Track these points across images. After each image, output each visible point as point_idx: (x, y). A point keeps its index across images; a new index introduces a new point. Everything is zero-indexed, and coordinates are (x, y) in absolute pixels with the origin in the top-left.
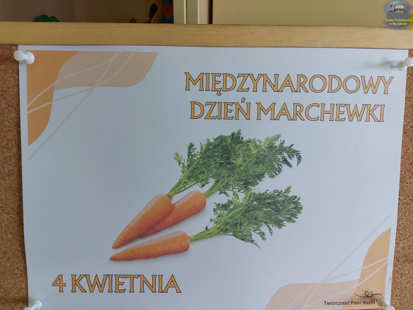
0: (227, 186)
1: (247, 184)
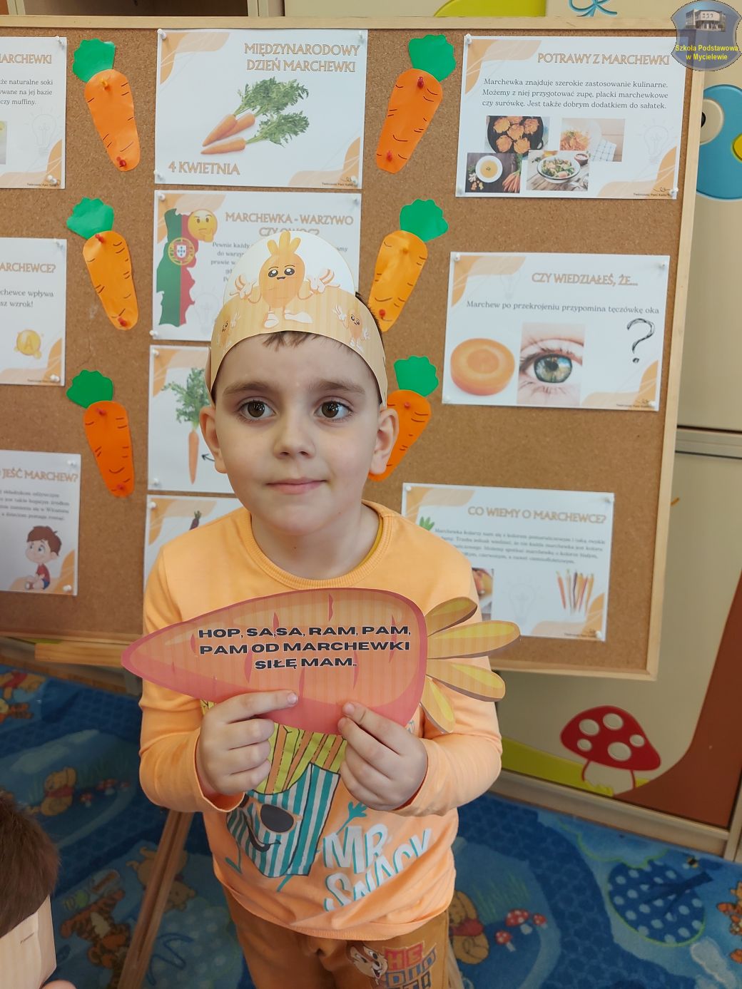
0: (267, 110)
1: (278, 109)
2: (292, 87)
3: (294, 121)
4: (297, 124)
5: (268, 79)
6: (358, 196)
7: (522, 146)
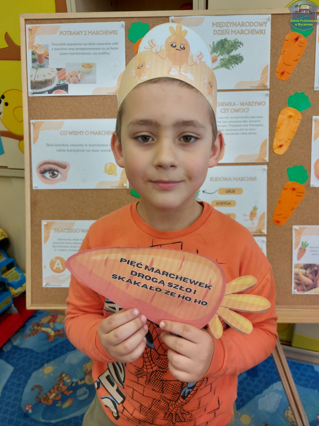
0: (223, 53)
1: (229, 53)
2: (235, 42)
3: (236, 58)
4: (238, 59)
5: (223, 38)
6: (268, 92)
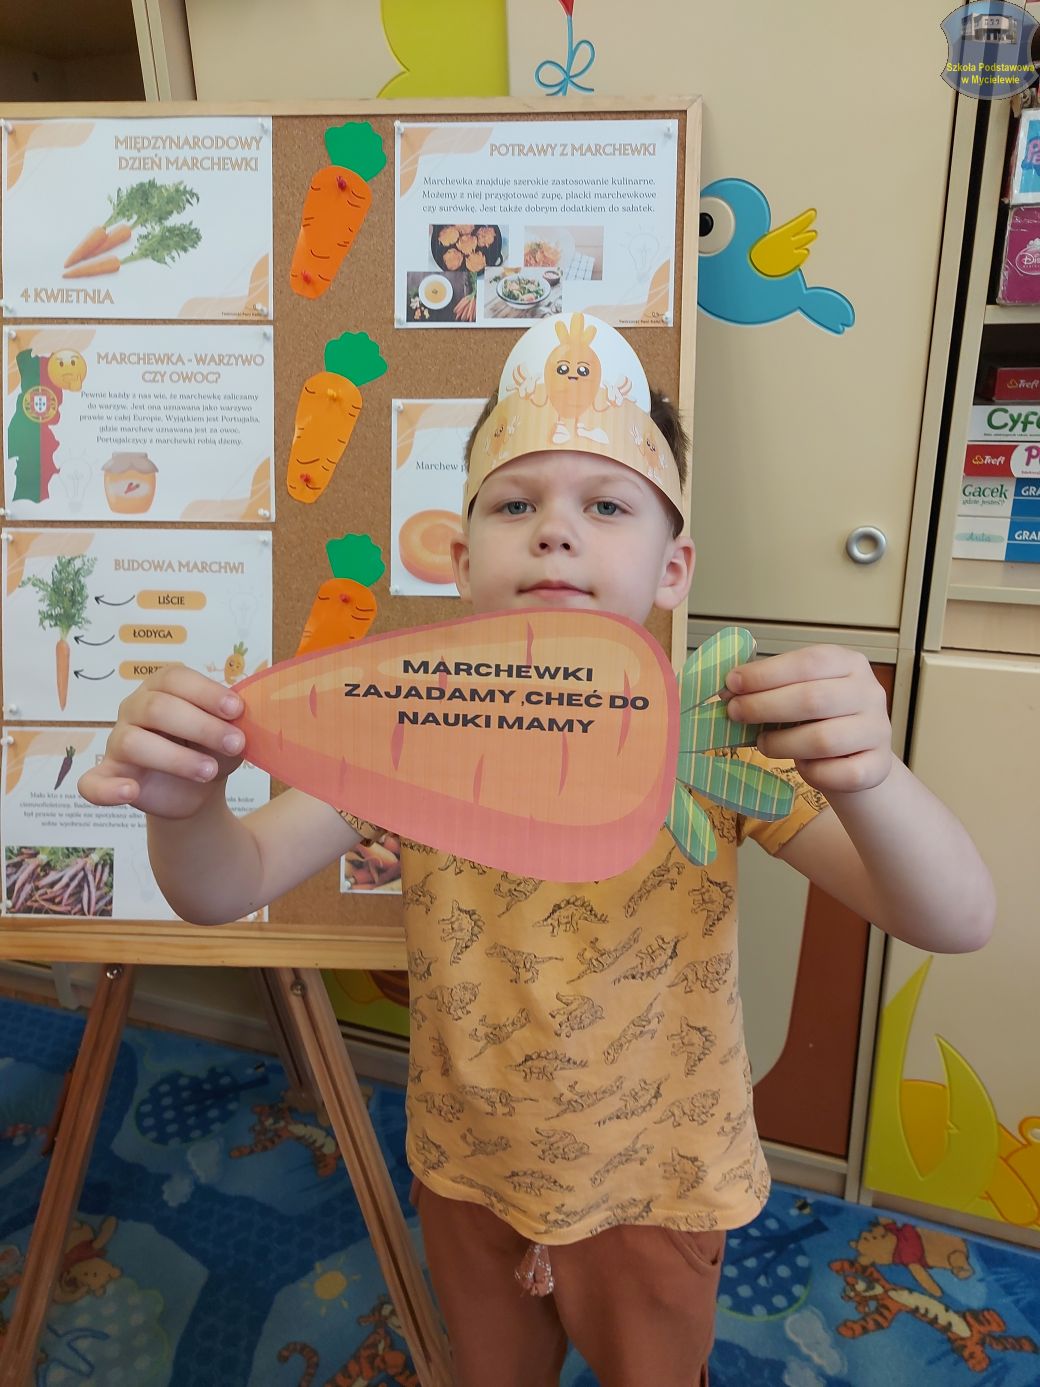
0: (146, 221)
1: (161, 219)
2: (177, 190)
3: (181, 234)
4: (186, 238)
5: (146, 181)
6: (269, 329)
7: (476, 262)
